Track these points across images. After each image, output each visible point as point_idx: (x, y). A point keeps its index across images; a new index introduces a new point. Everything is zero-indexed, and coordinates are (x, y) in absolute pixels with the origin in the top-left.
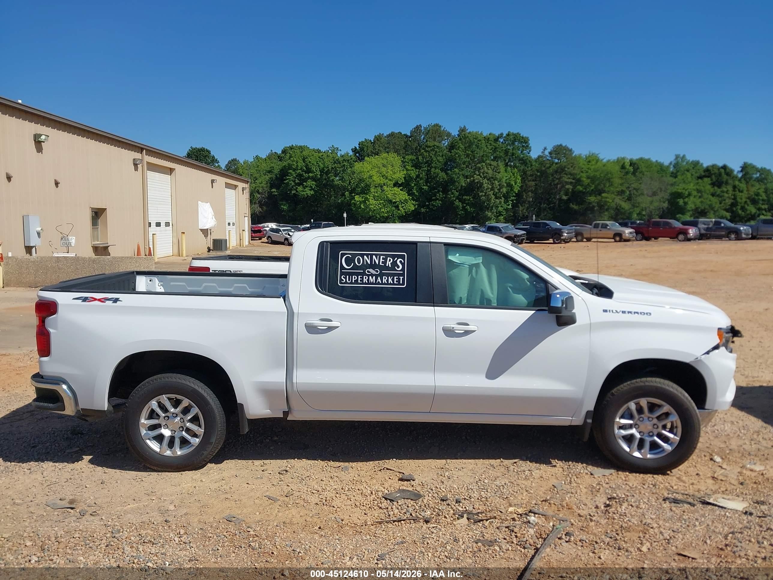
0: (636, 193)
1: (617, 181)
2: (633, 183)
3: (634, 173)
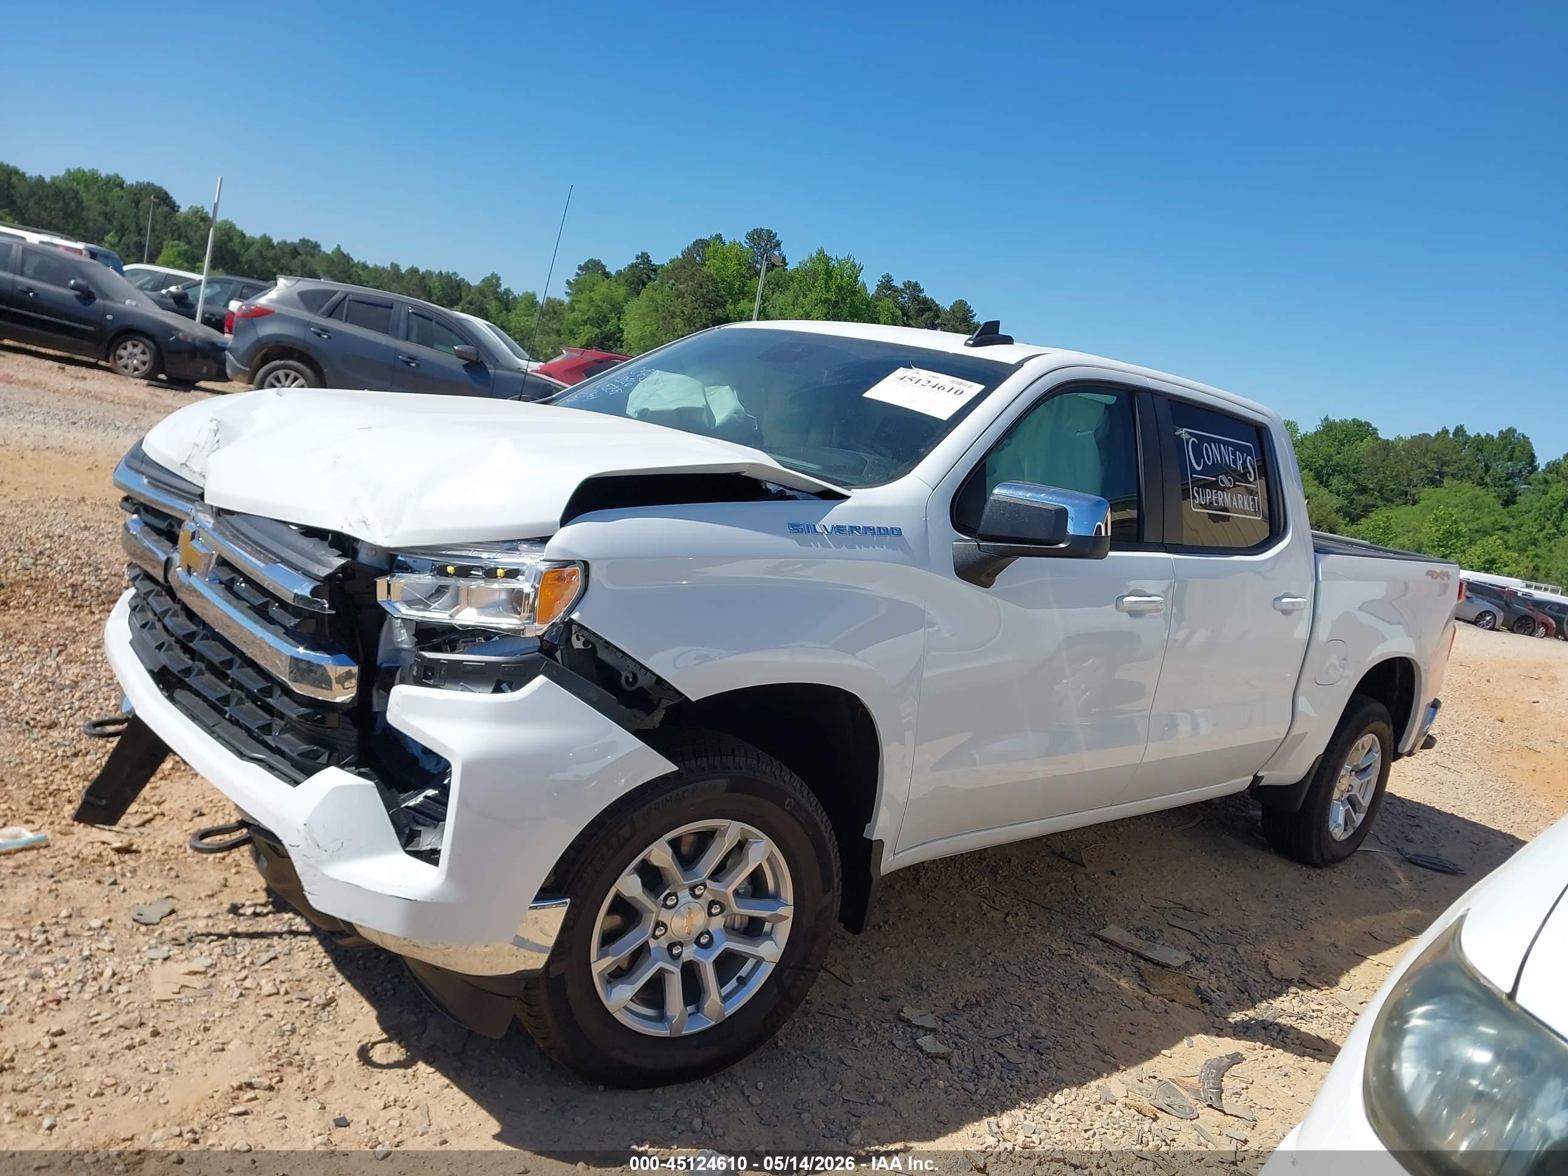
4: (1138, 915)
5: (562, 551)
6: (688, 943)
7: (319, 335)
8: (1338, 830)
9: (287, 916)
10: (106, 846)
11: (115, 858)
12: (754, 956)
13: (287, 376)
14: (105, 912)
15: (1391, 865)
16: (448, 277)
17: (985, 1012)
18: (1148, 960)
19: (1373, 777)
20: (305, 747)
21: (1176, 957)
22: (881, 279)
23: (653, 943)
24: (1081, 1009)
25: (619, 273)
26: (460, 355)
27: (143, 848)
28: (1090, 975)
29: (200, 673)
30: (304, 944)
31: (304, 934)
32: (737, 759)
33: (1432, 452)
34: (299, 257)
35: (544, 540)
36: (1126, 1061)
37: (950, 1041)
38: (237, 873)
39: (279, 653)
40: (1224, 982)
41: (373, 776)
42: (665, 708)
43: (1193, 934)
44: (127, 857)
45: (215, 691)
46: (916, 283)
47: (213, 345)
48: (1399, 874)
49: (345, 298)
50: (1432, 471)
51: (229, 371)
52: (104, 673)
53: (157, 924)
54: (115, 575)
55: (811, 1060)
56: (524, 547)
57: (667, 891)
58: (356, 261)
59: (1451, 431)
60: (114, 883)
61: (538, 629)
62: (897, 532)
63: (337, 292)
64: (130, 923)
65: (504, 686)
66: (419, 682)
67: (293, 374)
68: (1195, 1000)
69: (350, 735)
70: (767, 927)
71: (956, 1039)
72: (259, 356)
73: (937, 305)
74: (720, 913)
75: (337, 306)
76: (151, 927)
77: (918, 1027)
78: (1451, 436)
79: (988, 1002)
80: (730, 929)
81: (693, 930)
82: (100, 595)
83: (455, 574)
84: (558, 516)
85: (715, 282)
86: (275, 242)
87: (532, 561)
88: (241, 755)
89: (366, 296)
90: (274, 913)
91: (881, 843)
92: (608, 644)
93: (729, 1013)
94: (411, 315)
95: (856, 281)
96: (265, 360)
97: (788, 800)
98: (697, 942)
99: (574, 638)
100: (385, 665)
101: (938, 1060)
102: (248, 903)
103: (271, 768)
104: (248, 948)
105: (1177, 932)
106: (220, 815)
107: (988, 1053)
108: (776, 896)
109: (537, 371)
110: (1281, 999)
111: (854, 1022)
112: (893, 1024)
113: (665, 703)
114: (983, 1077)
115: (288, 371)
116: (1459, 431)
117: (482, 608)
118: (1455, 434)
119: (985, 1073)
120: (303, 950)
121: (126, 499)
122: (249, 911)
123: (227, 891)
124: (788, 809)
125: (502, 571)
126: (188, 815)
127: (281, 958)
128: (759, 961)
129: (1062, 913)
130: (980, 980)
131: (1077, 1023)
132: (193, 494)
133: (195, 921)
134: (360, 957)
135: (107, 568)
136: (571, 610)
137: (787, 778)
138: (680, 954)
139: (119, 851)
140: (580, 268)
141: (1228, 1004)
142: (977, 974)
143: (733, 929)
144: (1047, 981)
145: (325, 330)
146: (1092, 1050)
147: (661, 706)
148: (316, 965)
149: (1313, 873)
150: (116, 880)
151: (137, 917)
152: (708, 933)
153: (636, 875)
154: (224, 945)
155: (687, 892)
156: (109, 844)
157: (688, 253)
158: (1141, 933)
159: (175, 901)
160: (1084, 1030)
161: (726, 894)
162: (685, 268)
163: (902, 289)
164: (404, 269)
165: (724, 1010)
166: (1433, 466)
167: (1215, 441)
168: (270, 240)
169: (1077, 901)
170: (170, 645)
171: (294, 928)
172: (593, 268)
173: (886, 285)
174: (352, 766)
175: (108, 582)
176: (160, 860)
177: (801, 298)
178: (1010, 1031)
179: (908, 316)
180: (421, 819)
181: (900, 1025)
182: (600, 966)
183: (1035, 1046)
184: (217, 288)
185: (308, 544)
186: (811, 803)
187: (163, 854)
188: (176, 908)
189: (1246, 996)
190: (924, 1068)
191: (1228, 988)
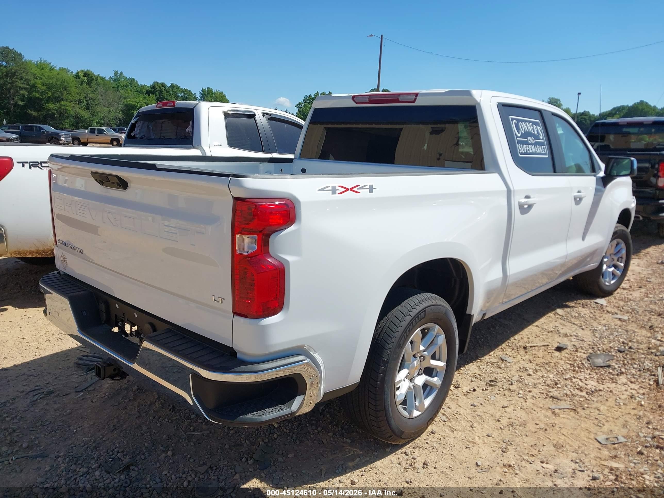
0: (93, 102)
1: (73, 90)
2: (89, 94)
3: (89, 84)
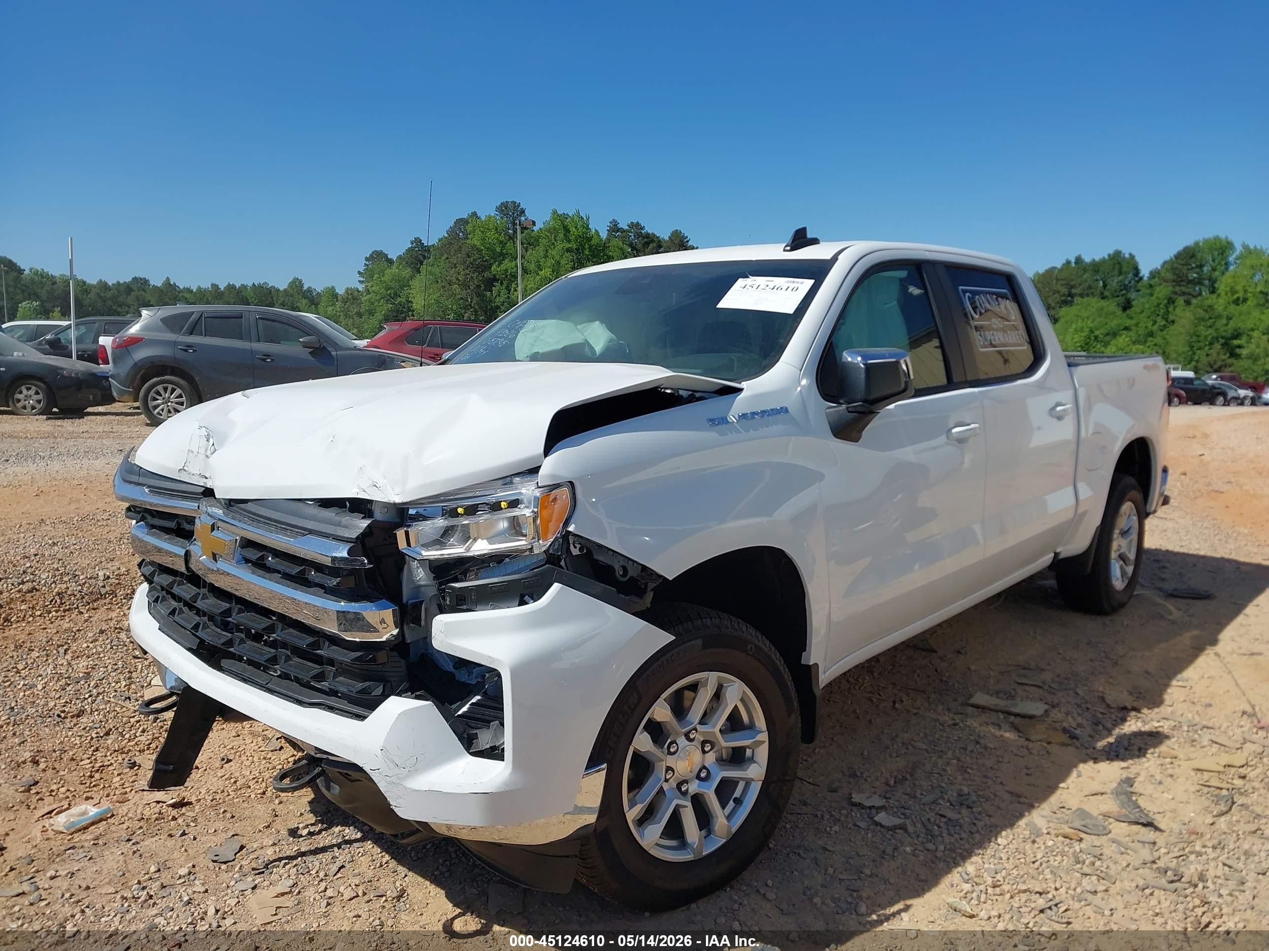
4: (992, 681)
5: (553, 476)
6: (692, 779)
7: (186, 351)
8: (1118, 583)
9: (337, 829)
10: (161, 804)
11: (174, 813)
12: (742, 779)
13: (166, 389)
14: (187, 860)
15: (1161, 601)
16: (260, 287)
17: (914, 784)
18: (1016, 715)
19: (1134, 536)
20: (360, 686)
21: (1036, 708)
22: (609, 224)
23: (666, 786)
24: (984, 765)
25: (400, 257)
26: (305, 345)
27: (193, 799)
28: (979, 736)
29: (242, 641)
30: (361, 850)
31: (356, 841)
32: (704, 620)
33: (1061, 279)
34: (133, 293)
35: (535, 471)
36: (1036, 799)
37: (899, 814)
38: (281, 803)
39: (325, 611)
40: (1079, 720)
41: (429, 696)
42: (652, 590)
43: (1039, 687)
44: (184, 809)
45: (262, 655)
46: (638, 223)
47: (93, 375)
48: (1171, 608)
49: (201, 315)
50: (1064, 295)
51: (115, 394)
52: (109, 661)
53: (234, 860)
54: (91, 578)
55: (802, 853)
56: (517, 480)
57: (669, 741)
58: (181, 288)
59: (1073, 260)
60: (184, 834)
61: (541, 546)
62: (784, 410)
63: (193, 313)
64: (211, 865)
65: (526, 598)
66: (455, 609)
67: (170, 387)
68: (1064, 738)
69: (397, 667)
70: (748, 752)
71: (902, 810)
72: (139, 377)
73: (658, 237)
74: (711, 750)
75: (196, 324)
76: (230, 864)
77: (870, 808)
78: (1073, 265)
79: (912, 775)
80: (720, 760)
81: (694, 767)
82: (83, 597)
83: (465, 514)
84: (541, 450)
85: (480, 251)
86: (110, 284)
87: (528, 490)
88: (300, 703)
89: (216, 312)
90: (325, 829)
91: (816, 665)
92: (600, 546)
93: (734, 829)
94: (260, 321)
95: (588, 228)
96: (144, 380)
97: (749, 646)
98: (698, 777)
99: (572, 547)
100: (410, 602)
101: (898, 831)
102: (301, 826)
103: (331, 709)
104: (317, 863)
105: (1027, 688)
106: (244, 758)
107: (932, 816)
108: (752, 726)
109: (366, 347)
110: (1128, 723)
111: (819, 815)
112: (849, 810)
113: (651, 585)
114: (937, 836)
115: (165, 385)
116: (1079, 260)
117: (491, 540)
118: (1076, 263)
119: (937, 833)
120: (362, 855)
121: (129, 509)
122: (305, 832)
123: (278, 820)
124: (750, 653)
125: (505, 503)
126: (218, 764)
127: (347, 866)
128: (748, 782)
129: (935, 692)
130: (898, 759)
131: (986, 777)
132: (197, 494)
133: (263, 850)
134: (411, 850)
135: (83, 574)
136: (567, 523)
137: (744, 628)
138: (687, 790)
139: (174, 806)
140: (367, 259)
141: (1091, 736)
142: (894, 755)
143: (722, 760)
144: (949, 749)
145: (190, 346)
146: (1007, 796)
147: (649, 589)
148: (378, 865)
149: (1107, 620)
150: (184, 831)
151: (216, 858)
152: (704, 767)
153: (645, 733)
154: (296, 865)
155: (683, 738)
156: (165, 802)
157: (452, 232)
158: (1001, 695)
159: (240, 838)
160: (994, 782)
161: (714, 733)
162: (452, 244)
163: (627, 230)
164: (222, 287)
165: (729, 828)
166: (1064, 290)
167: (981, 292)
168: (106, 283)
169: (941, 680)
170: (205, 623)
171: (346, 838)
172: (378, 258)
173: (614, 228)
174: (407, 692)
175: (87, 585)
176: (211, 806)
177: (550, 251)
178: (939, 794)
179: (636, 250)
180: (472, 723)
181: (855, 809)
182: (632, 814)
183: (963, 801)
184: (83, 329)
185: (329, 514)
186: (765, 644)
187: (212, 801)
188: (244, 843)
189: (1101, 727)
190: (890, 840)
191: (1084, 722)
